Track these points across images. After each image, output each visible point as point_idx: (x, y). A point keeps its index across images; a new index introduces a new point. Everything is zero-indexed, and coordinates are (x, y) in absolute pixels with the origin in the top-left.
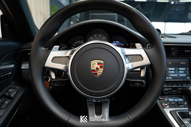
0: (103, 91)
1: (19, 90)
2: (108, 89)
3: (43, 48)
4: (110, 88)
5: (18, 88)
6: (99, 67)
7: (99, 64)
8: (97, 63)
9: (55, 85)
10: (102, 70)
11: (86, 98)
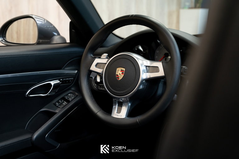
0: (122, 92)
1: (77, 96)
2: (125, 91)
3: (92, 55)
4: (126, 90)
5: (77, 94)
6: (121, 73)
7: (122, 71)
8: (120, 70)
9: (102, 88)
10: (123, 75)
11: (112, 97)
